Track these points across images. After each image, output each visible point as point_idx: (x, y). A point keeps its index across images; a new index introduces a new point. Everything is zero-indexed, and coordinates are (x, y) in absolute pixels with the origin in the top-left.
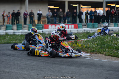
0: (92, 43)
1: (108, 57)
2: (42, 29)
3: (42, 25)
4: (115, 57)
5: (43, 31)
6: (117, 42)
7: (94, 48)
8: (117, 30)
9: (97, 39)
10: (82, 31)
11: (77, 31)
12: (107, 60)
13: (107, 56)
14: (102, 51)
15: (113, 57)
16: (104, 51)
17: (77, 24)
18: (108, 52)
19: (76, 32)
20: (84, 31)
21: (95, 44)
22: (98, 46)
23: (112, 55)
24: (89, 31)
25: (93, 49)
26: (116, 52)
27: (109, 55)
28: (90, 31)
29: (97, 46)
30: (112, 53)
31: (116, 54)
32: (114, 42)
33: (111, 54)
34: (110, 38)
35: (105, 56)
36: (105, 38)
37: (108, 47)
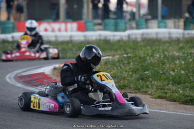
0: (121, 67)
1: (159, 101)
2: (13, 32)
3: (13, 24)
4: (174, 101)
5: (13, 37)
6: (175, 64)
7: (125, 78)
8: (167, 36)
9: (129, 57)
10: (94, 38)
11: (85, 36)
12: (156, 109)
13: (155, 98)
14: (142, 87)
15: (169, 103)
16: (147, 87)
17: (83, 22)
18: (157, 89)
19: (82, 39)
20: (98, 38)
21: (127, 69)
22: (134, 76)
23: (166, 97)
24: (108, 38)
25: (122, 82)
26: (174, 88)
27: (160, 97)
28: (112, 38)
29: (131, 73)
30: (166, 91)
31: (177, 95)
32: (168, 66)
33: (164, 95)
34: (158, 56)
35: (151, 99)
36: (148, 55)
37: (156, 76)
